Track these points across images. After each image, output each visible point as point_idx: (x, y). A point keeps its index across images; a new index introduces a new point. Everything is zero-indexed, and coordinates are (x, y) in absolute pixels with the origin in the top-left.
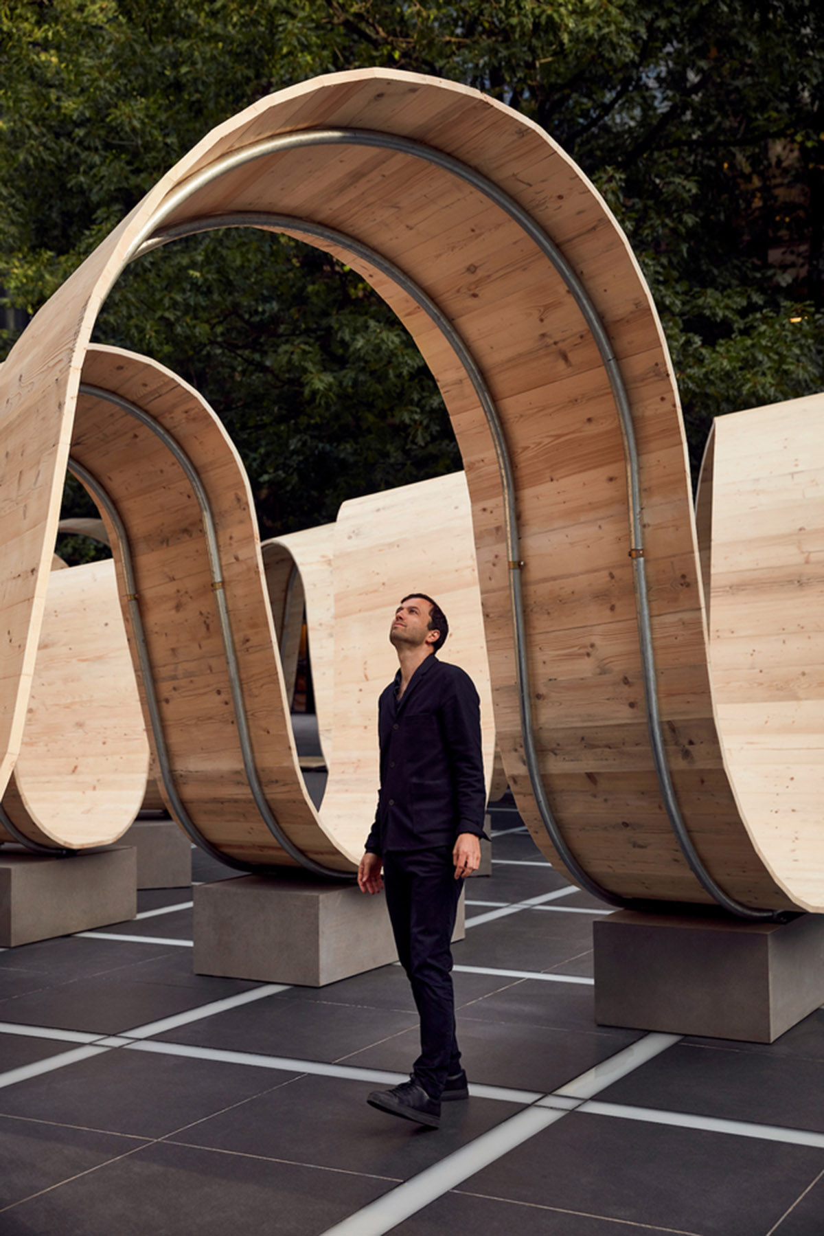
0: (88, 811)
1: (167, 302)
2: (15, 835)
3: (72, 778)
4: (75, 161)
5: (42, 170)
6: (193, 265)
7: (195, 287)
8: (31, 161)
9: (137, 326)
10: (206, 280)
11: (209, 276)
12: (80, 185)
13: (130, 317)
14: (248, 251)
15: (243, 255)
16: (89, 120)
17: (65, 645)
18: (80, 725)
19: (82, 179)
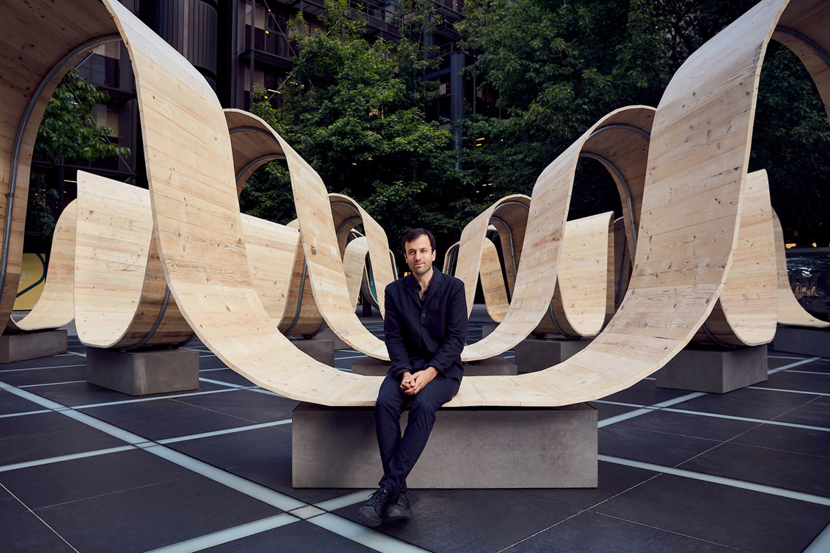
0: (581, 323)
1: (574, 119)
2: (561, 331)
3: (573, 309)
4: (529, 67)
5: (515, 73)
6: (584, 103)
7: (585, 112)
8: (511, 69)
9: (562, 130)
10: (590, 109)
11: (591, 107)
12: (531, 77)
13: (559, 126)
14: (611, 95)
15: (609, 96)
16: (541, 48)
17: (566, 253)
18: (574, 287)
19: (532, 74)
